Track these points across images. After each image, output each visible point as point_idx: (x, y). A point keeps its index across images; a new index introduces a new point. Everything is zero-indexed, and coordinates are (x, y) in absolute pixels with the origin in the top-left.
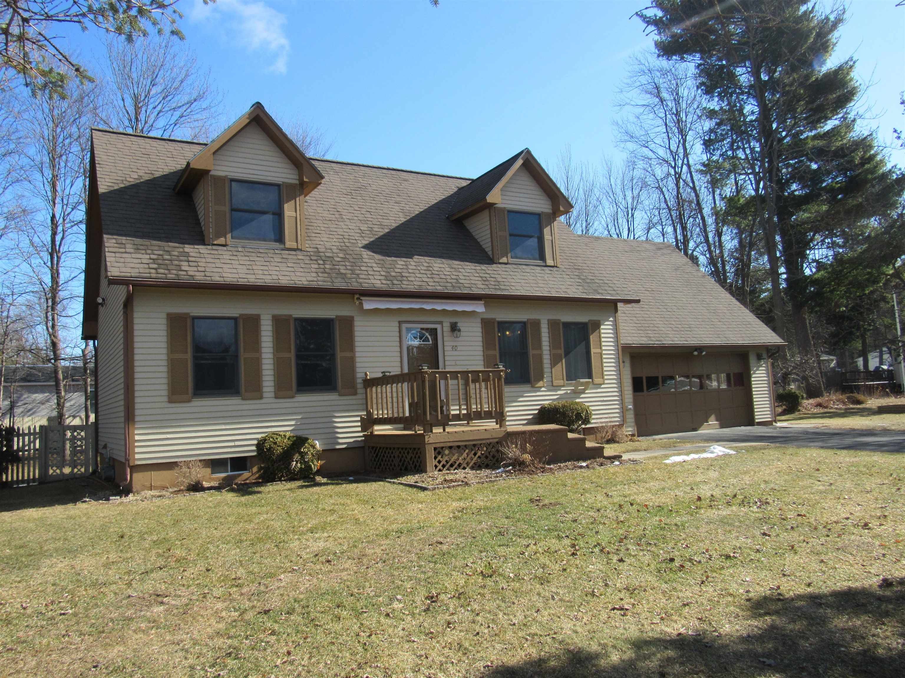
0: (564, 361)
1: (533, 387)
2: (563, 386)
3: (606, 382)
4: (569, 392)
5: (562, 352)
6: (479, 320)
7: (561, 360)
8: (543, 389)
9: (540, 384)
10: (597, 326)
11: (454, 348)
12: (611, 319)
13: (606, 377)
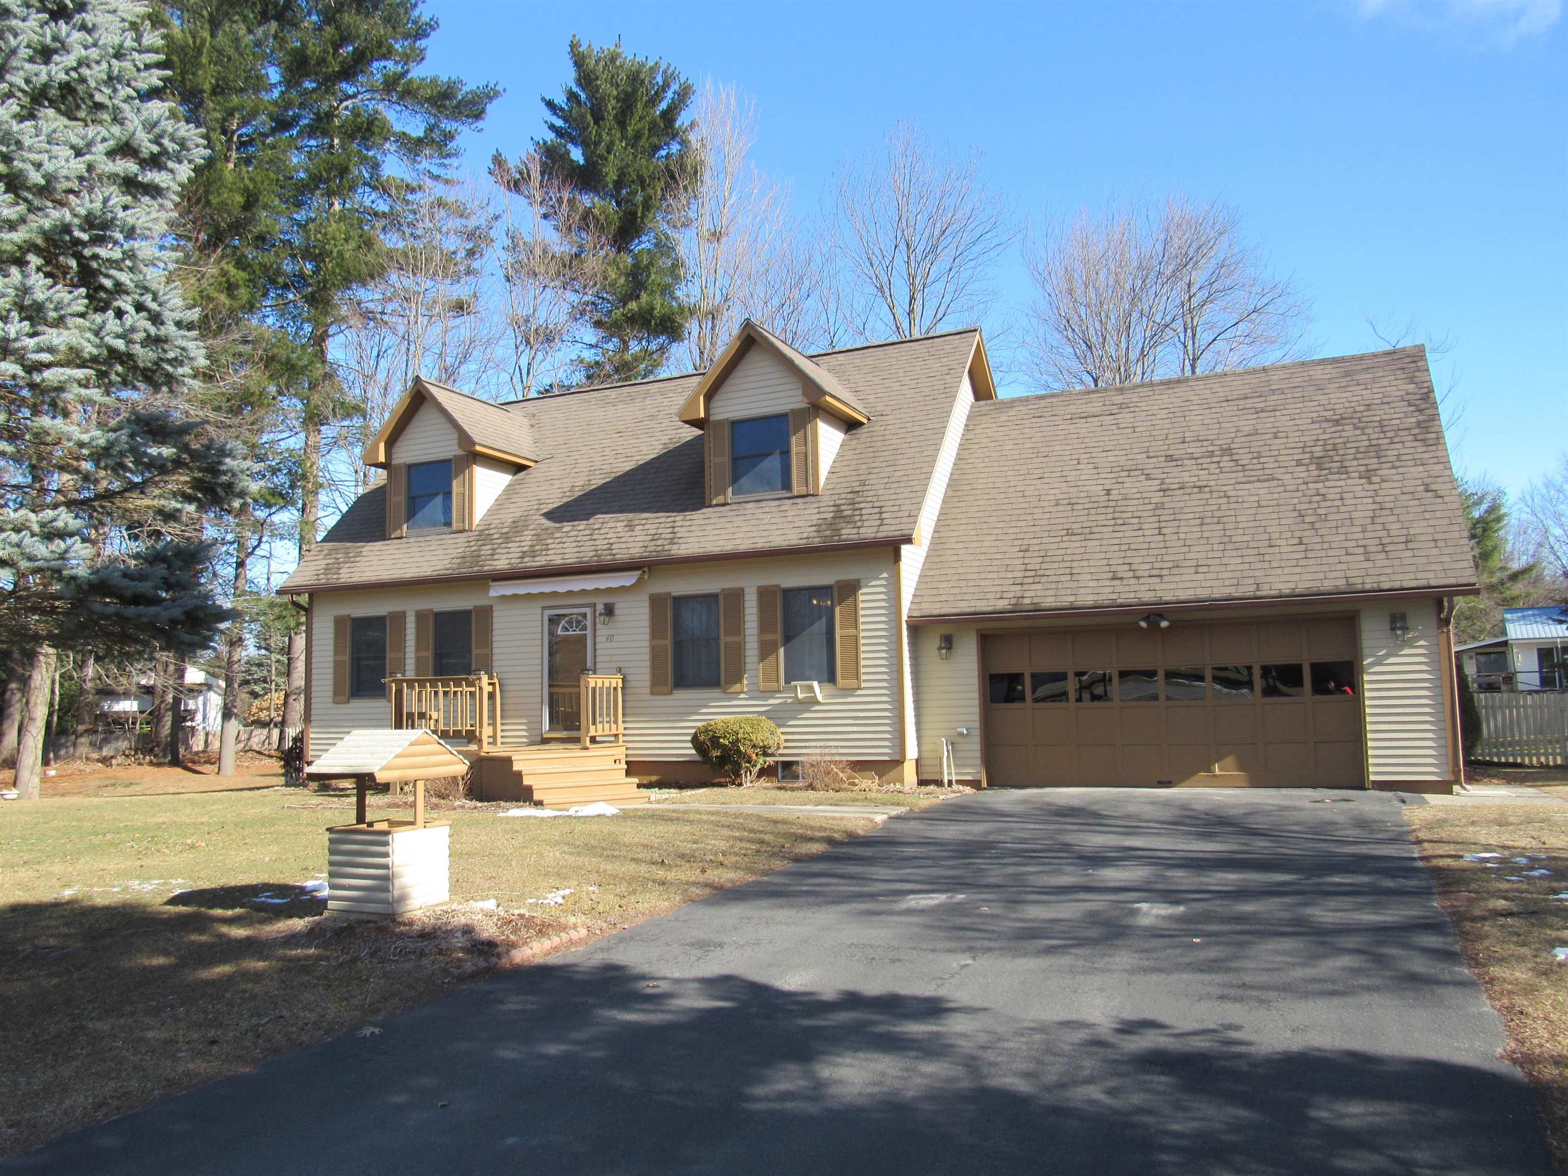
0: (782, 651)
1: (724, 692)
2: (779, 691)
3: (863, 685)
4: (789, 701)
5: (778, 636)
6: (647, 598)
7: (776, 650)
8: (743, 696)
9: (736, 687)
10: (849, 590)
11: (610, 638)
12: (885, 575)
13: (863, 677)
